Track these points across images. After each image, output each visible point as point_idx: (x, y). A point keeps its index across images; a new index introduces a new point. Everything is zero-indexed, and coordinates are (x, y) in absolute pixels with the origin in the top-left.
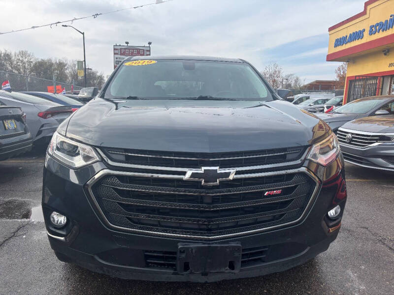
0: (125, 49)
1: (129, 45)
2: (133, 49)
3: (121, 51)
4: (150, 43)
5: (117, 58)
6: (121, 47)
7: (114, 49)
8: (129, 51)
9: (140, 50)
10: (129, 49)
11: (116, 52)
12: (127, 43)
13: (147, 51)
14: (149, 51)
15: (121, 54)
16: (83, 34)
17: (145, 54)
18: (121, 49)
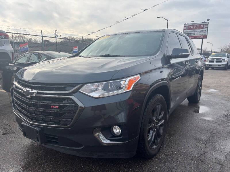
0: (191, 26)
1: (194, 23)
2: (196, 25)
3: (188, 27)
4: (208, 20)
5: (185, 32)
6: (188, 25)
7: (184, 27)
8: (194, 27)
9: (201, 25)
10: (194, 25)
11: (185, 28)
12: (193, 22)
13: (206, 25)
14: (208, 25)
15: (188, 29)
16: (168, 20)
17: (204, 27)
18: (188, 26)
